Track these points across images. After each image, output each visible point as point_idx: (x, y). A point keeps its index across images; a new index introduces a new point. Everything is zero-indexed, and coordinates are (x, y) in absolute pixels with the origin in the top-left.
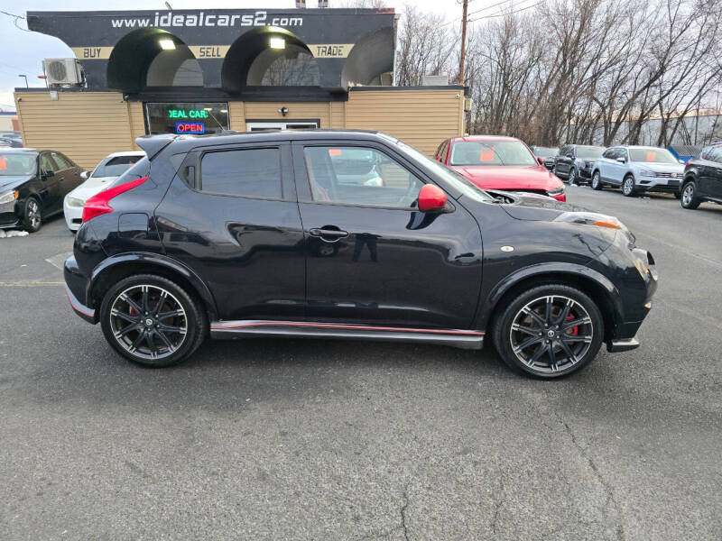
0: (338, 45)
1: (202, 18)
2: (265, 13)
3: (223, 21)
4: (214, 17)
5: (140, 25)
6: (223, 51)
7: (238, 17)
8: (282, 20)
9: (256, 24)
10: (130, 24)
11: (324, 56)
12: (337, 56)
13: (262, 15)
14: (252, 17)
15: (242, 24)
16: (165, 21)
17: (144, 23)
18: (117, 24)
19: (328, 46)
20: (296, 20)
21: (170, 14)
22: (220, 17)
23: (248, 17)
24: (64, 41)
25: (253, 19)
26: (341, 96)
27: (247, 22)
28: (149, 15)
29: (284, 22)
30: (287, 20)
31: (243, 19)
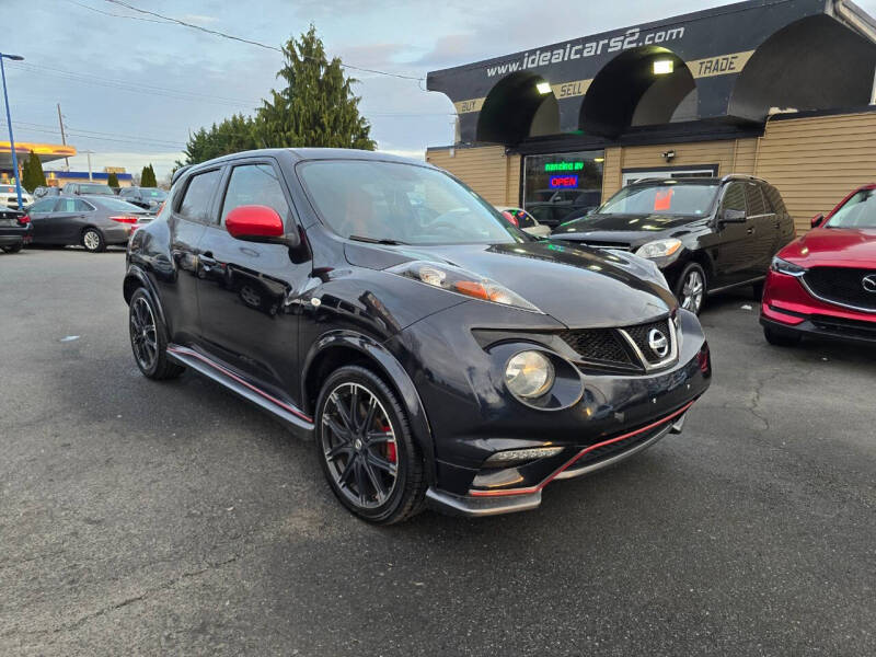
0: (730, 56)
1: (568, 50)
2: (638, 30)
3: (590, 50)
4: (580, 47)
5: (510, 70)
6: (583, 86)
7: (606, 41)
8: (658, 34)
9: (626, 46)
10: (502, 70)
11: (707, 75)
12: (727, 72)
13: (633, 34)
14: (622, 38)
15: (610, 50)
16: (533, 62)
17: (514, 68)
18: (491, 72)
19: (714, 59)
20: (675, 31)
21: (538, 52)
22: (587, 45)
23: (618, 39)
24: (450, 97)
25: (623, 41)
26: (753, 129)
27: (616, 46)
28: (518, 57)
29: (660, 37)
30: (663, 33)
31: (612, 44)
